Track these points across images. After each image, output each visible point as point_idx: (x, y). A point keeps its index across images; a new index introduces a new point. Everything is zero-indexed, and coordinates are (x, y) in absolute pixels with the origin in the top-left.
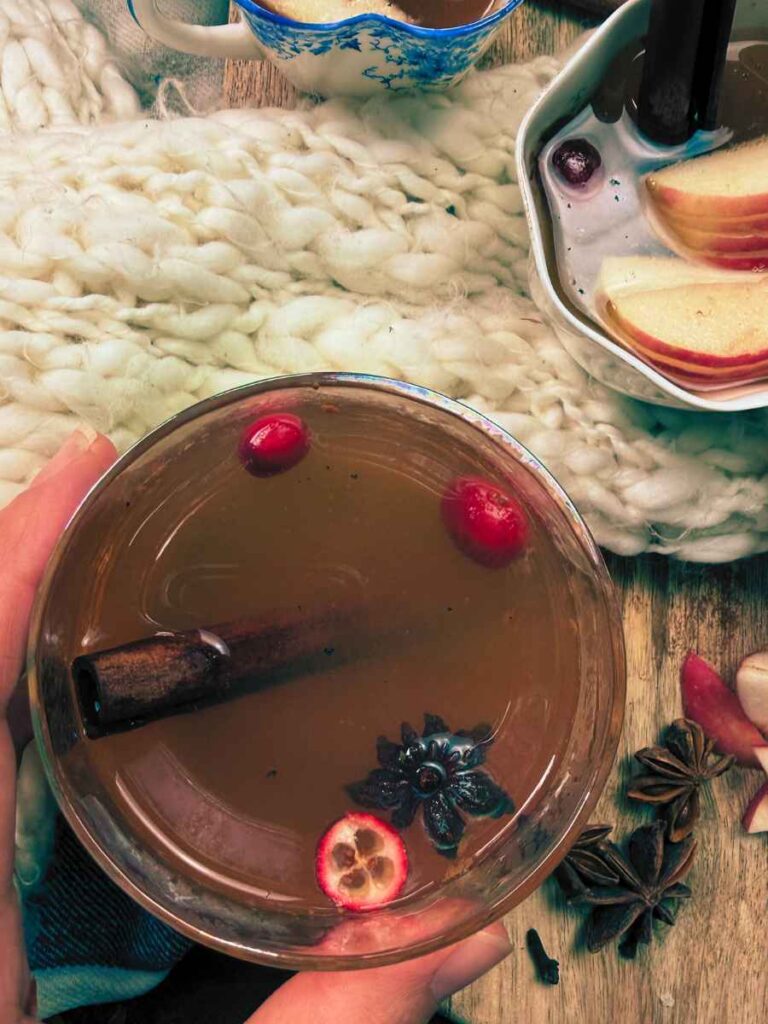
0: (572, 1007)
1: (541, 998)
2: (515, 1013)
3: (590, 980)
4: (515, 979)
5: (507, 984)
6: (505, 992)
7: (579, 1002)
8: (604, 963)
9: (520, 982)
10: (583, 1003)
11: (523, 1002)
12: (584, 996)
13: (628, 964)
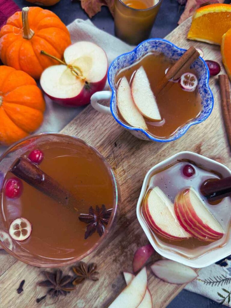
0: (18, 301)
1: (15, 293)
2: (7, 292)
3: (26, 300)
4: (13, 286)
5: (11, 285)
6: (9, 286)
7: (20, 301)
8: (31, 299)
9: (13, 287)
10: (21, 302)
11: (11, 291)
12: (22, 301)
13: (36, 303)
